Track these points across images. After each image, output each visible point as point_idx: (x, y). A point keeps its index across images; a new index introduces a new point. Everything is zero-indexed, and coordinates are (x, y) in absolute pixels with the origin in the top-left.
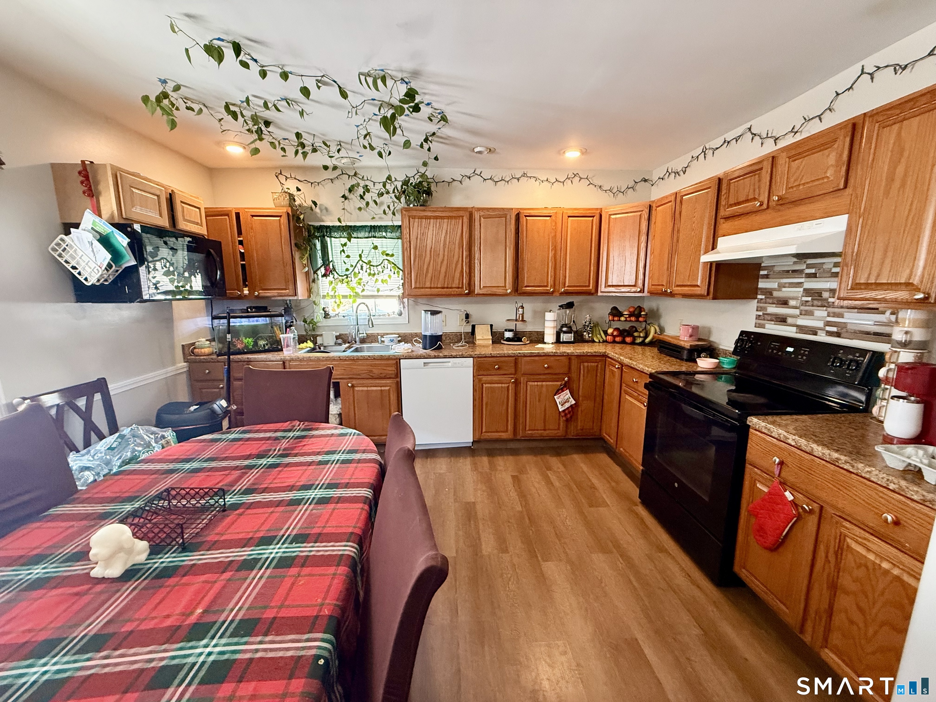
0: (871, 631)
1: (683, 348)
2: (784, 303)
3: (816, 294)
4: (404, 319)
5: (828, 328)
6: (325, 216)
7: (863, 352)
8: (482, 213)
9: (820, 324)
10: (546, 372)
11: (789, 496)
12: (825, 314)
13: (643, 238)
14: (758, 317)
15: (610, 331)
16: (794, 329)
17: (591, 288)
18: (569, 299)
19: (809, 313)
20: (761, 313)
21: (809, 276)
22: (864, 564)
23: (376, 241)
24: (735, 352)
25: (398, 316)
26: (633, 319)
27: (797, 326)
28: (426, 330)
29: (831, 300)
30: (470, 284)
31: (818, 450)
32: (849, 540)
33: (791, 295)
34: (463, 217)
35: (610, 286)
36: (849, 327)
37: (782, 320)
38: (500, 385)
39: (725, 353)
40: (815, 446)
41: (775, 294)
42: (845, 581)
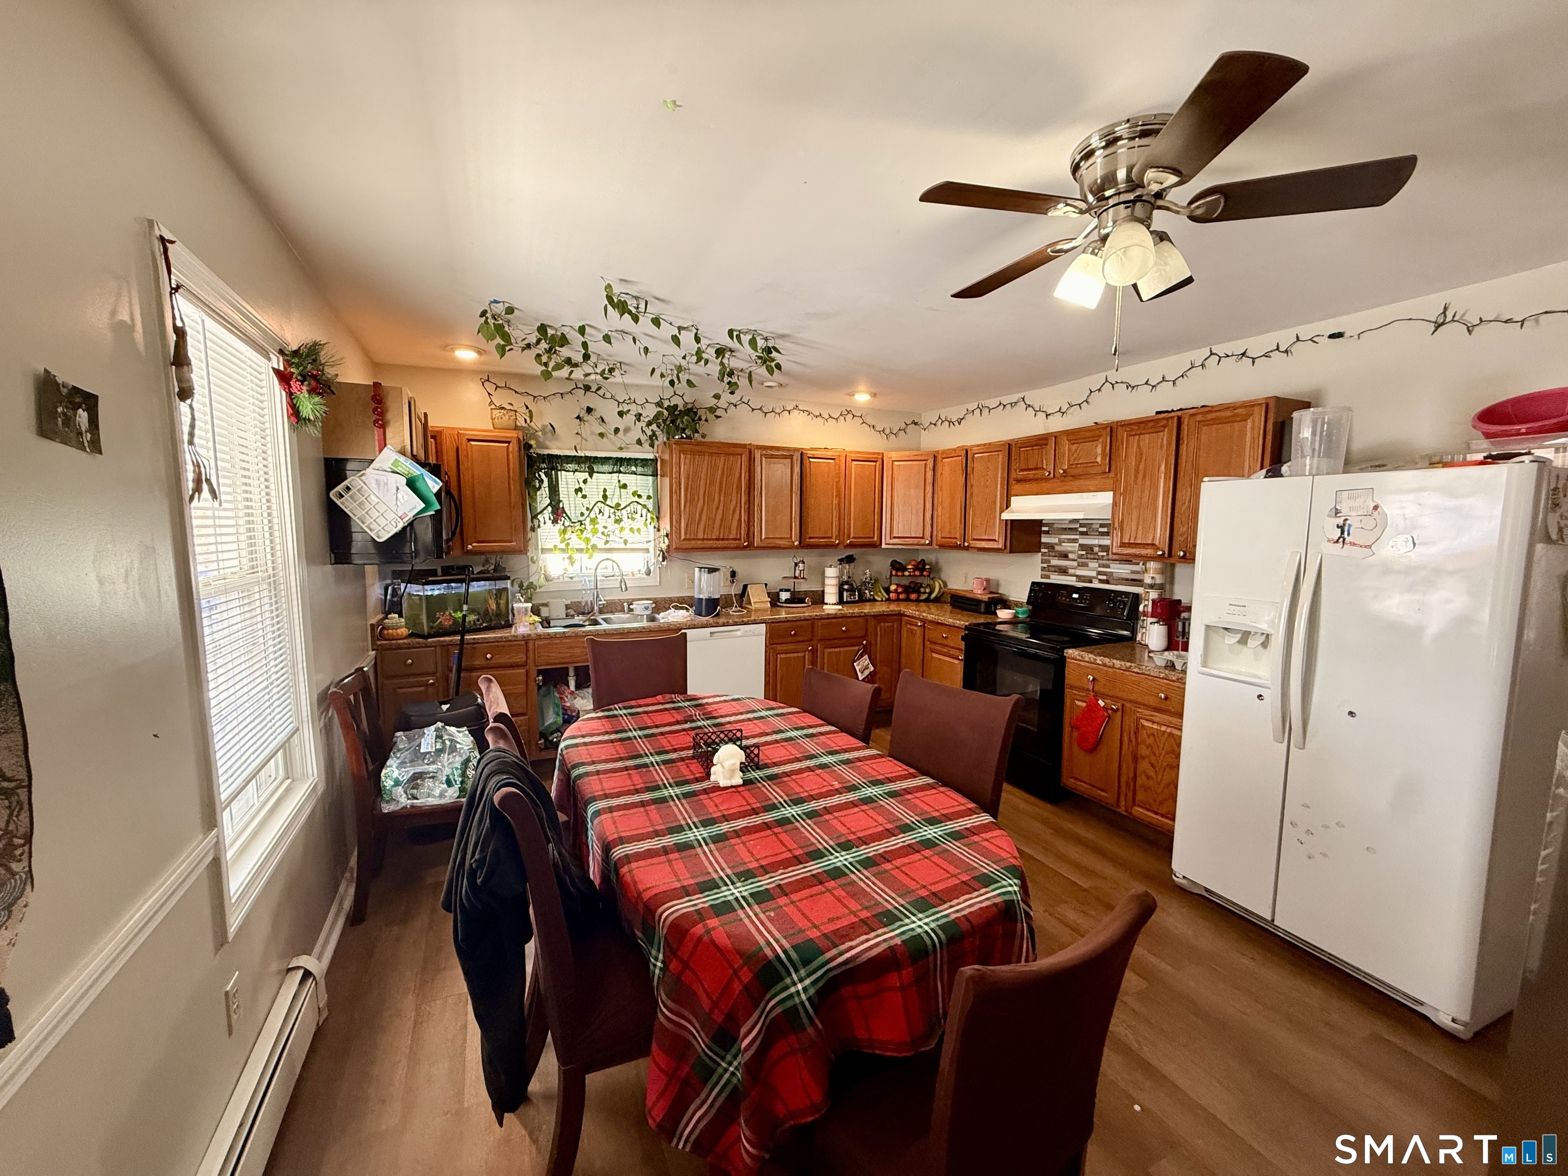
0: (1160, 777)
1: (979, 602)
2: (1065, 556)
3: (1088, 549)
4: (654, 580)
5: (1100, 577)
6: (550, 441)
7: (1127, 594)
8: (764, 452)
9: (1094, 574)
10: (844, 636)
11: (1101, 703)
12: (1097, 565)
13: (929, 488)
14: (1043, 569)
15: (893, 587)
16: (1074, 578)
17: (876, 539)
18: (850, 552)
19: (1085, 565)
20: (1045, 565)
21: (1082, 533)
22: (1152, 734)
23: (625, 479)
24: (1029, 602)
25: (645, 576)
26: (917, 573)
27: (1077, 576)
28: (700, 592)
29: (1100, 554)
30: (749, 535)
31: (1117, 663)
32: (1142, 721)
33: (1070, 549)
34: (741, 455)
35: (895, 538)
36: (1114, 575)
37: (1063, 571)
38: (796, 655)
39: (1018, 604)
40: (1114, 661)
41: (1057, 548)
42: (1143, 751)
